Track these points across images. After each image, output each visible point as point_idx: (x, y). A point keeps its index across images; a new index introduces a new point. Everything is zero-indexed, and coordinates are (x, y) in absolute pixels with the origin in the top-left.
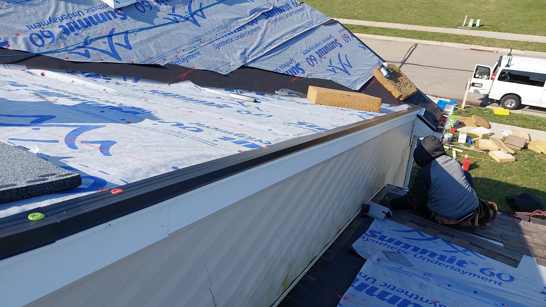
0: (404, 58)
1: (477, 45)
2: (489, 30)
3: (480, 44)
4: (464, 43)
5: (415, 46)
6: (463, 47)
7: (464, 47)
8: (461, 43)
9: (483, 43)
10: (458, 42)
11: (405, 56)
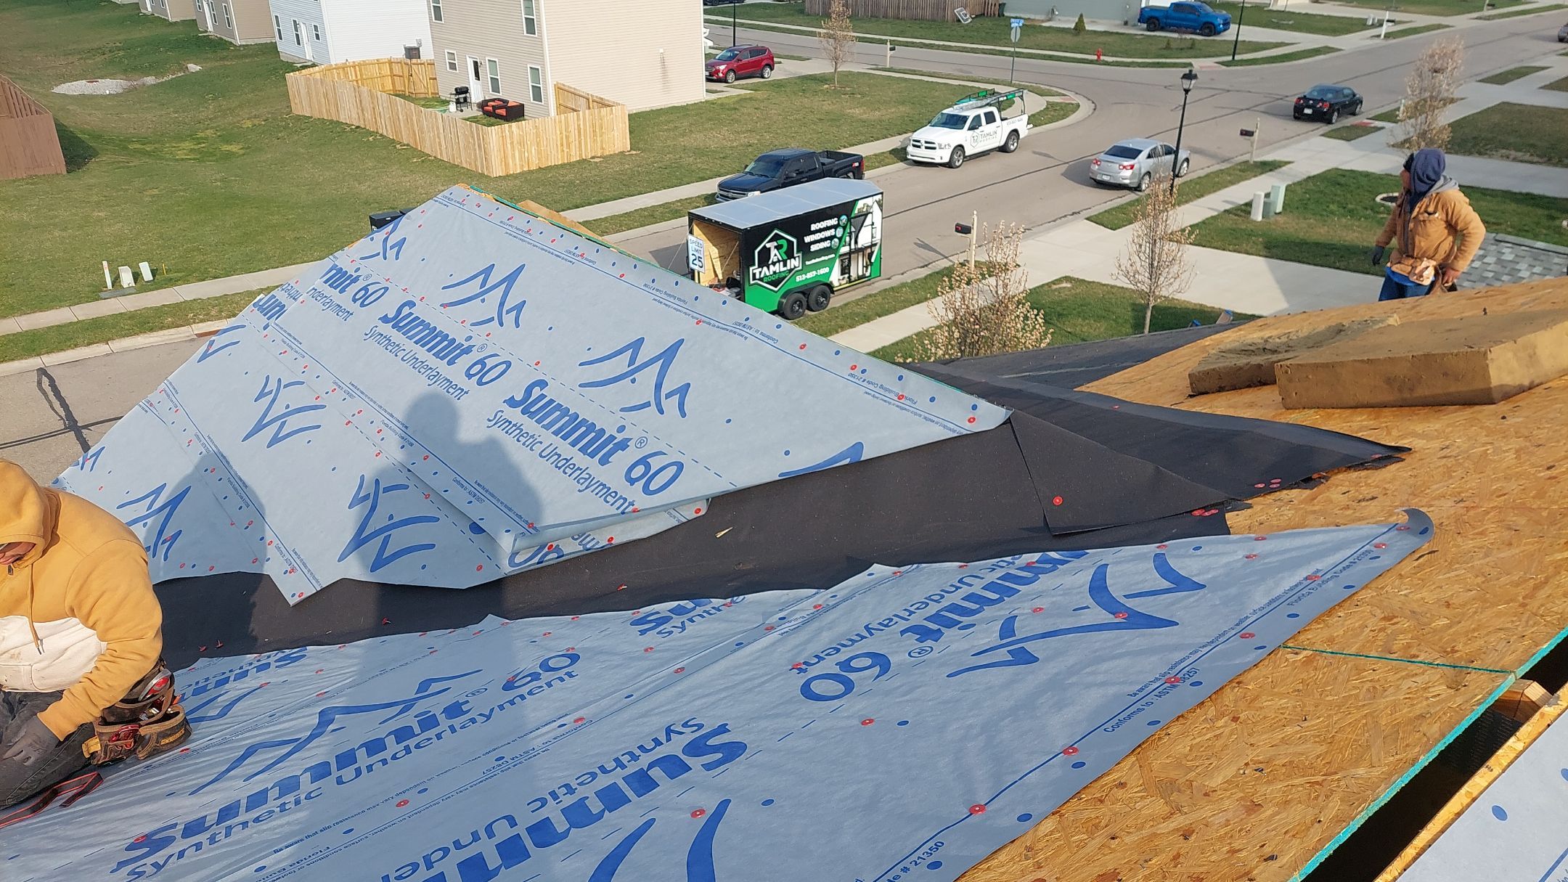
0: (60, 416)
1: (202, 321)
2: (188, 282)
3: (209, 318)
4: (169, 328)
5: (45, 380)
6: (173, 337)
7: (176, 336)
8: (161, 328)
9: (213, 313)
10: (151, 330)
11: (53, 409)
